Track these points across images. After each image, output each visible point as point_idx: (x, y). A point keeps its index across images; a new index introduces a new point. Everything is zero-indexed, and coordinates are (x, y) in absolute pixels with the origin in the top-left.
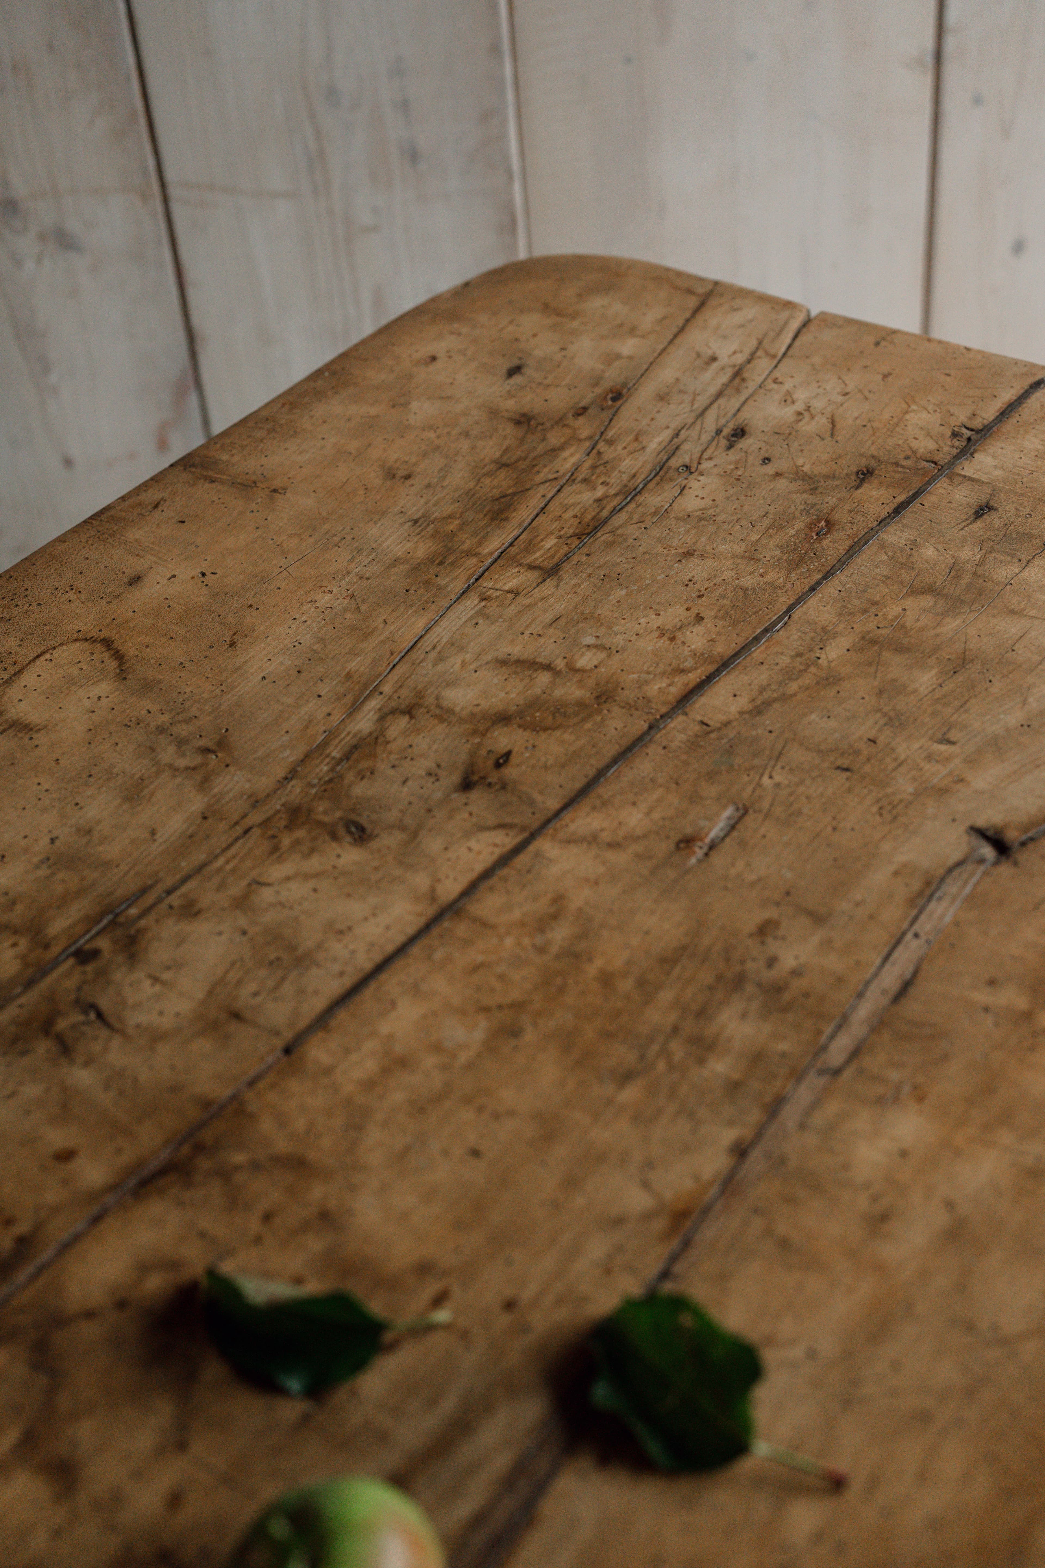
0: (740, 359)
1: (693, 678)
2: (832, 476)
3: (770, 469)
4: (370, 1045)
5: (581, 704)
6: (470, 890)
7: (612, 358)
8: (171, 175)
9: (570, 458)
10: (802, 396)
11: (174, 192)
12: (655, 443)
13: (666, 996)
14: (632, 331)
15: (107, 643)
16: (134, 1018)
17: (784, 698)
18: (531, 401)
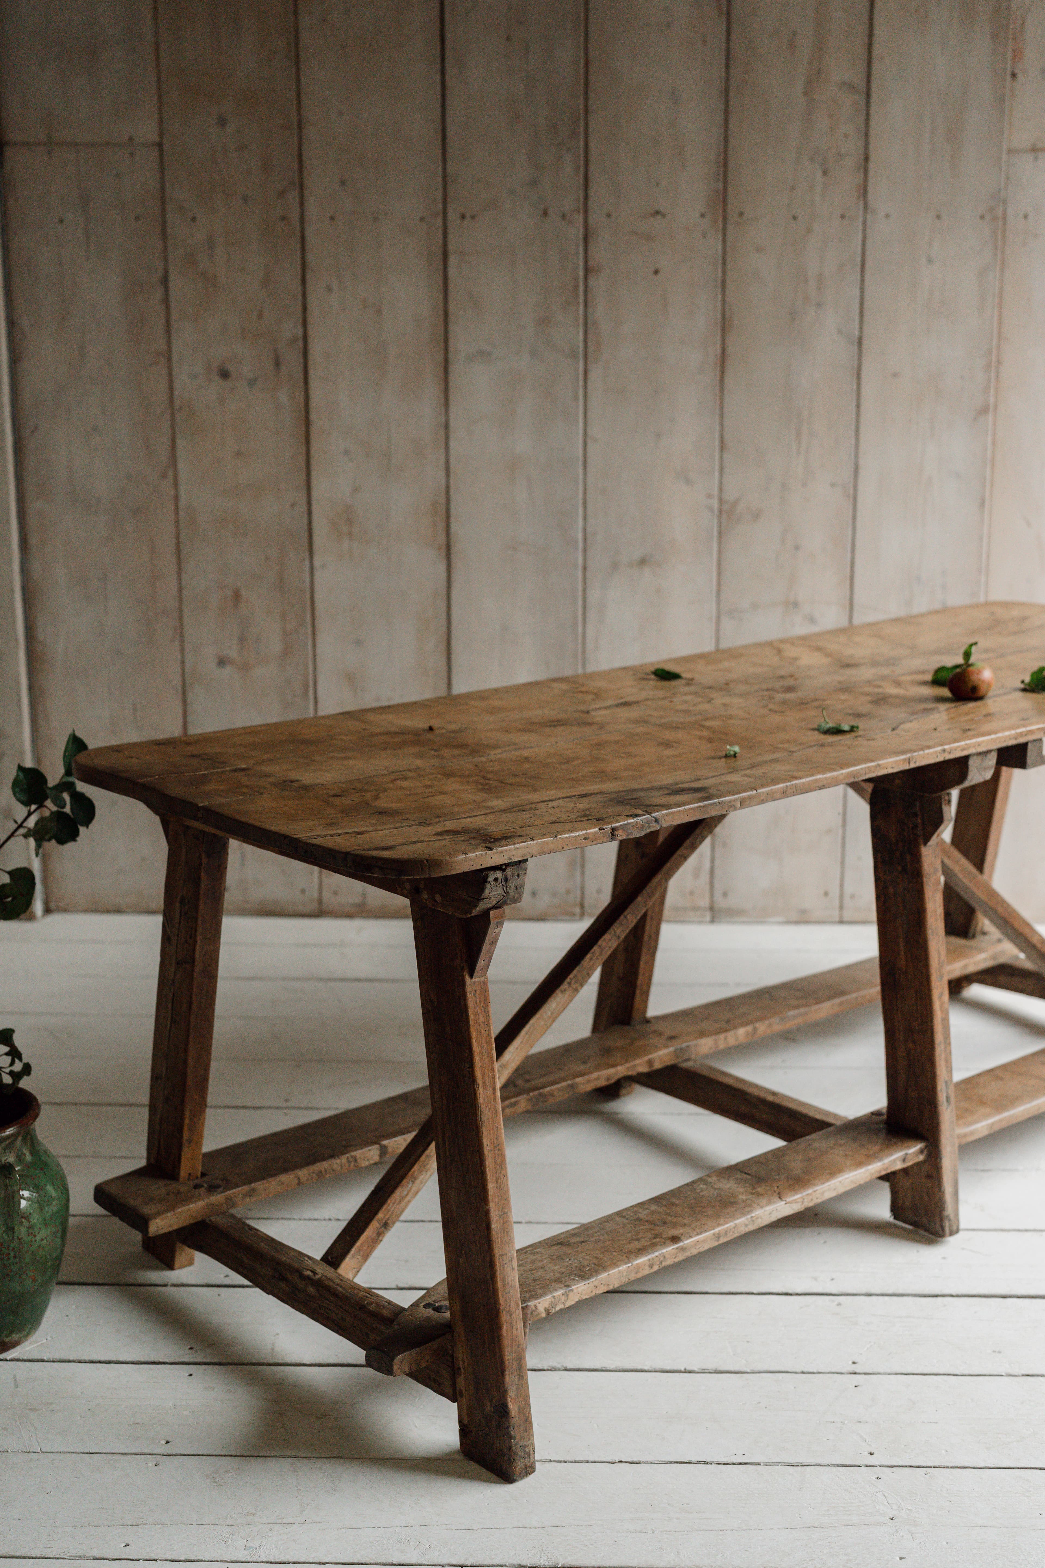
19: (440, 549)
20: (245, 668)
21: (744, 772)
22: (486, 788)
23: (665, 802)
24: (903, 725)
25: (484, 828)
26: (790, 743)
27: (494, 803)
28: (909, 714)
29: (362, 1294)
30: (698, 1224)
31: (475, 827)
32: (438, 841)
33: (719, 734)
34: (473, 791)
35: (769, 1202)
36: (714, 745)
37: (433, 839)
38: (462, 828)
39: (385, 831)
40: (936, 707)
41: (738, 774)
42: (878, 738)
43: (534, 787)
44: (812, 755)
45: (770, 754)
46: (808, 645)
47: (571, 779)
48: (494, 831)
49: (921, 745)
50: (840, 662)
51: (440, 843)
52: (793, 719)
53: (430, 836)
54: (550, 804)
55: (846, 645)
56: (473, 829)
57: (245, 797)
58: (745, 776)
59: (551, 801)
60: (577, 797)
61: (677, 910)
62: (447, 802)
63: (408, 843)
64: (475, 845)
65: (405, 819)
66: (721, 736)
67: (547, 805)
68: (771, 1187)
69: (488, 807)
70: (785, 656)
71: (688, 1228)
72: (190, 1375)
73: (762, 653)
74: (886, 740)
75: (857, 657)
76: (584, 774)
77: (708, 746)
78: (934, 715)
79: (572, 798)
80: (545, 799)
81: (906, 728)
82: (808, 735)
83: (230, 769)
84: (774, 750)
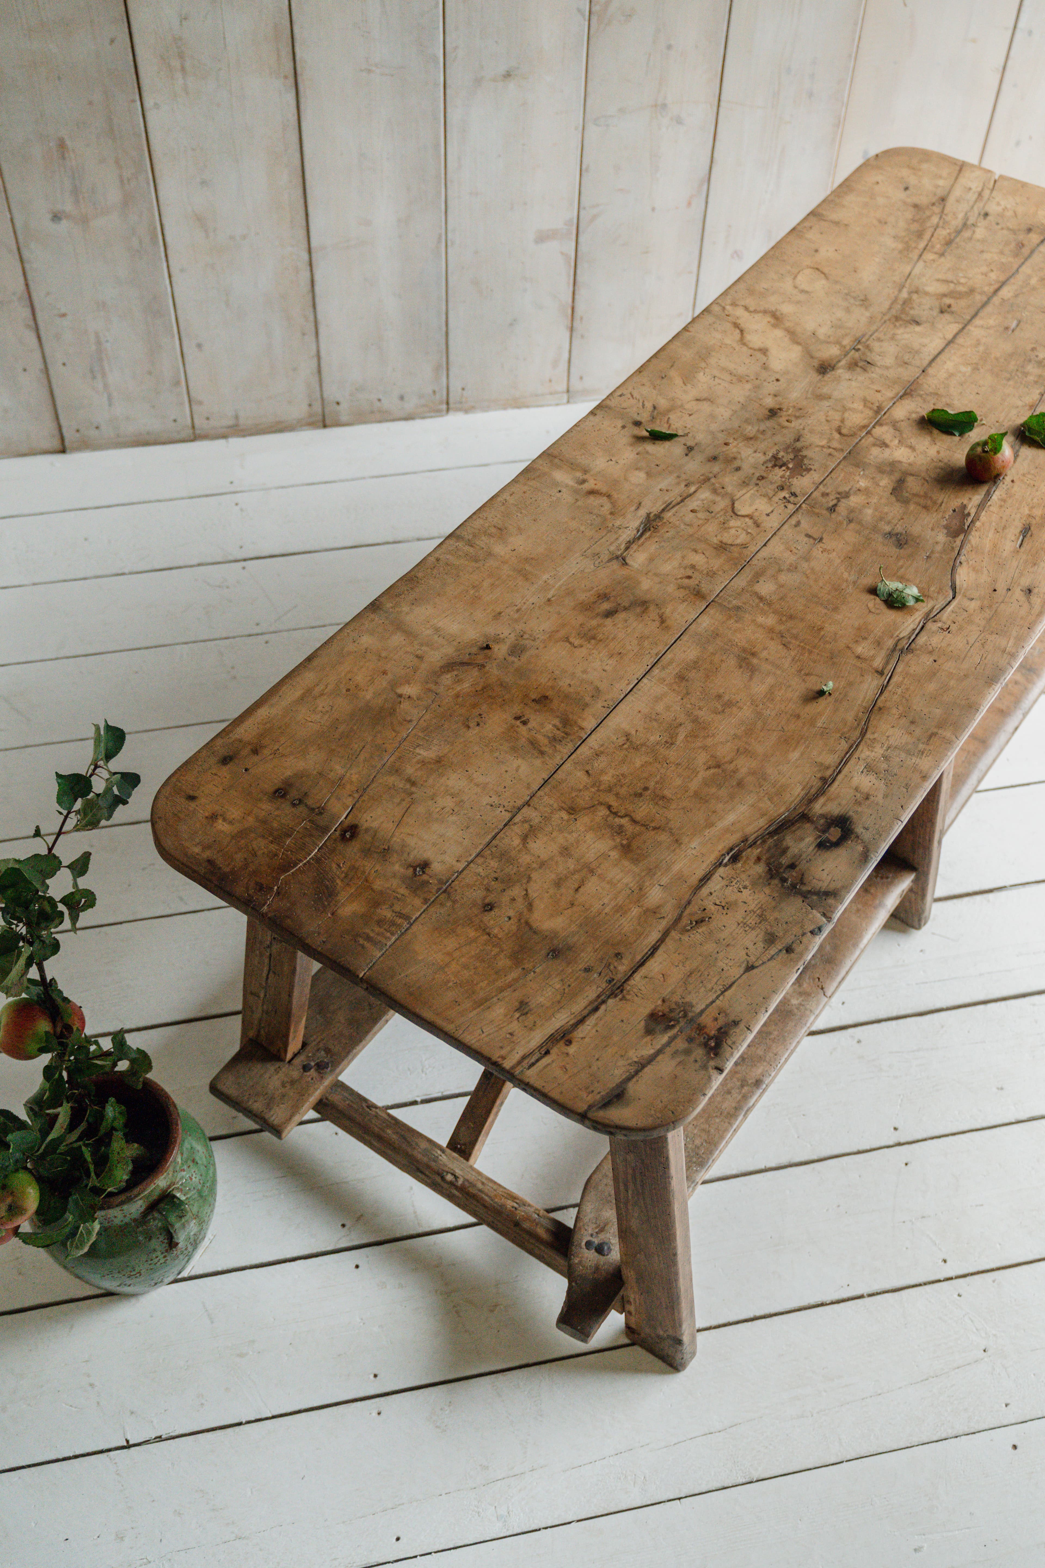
0: (979, 189)
1: (996, 286)
2: (1019, 230)
3: (999, 227)
4: (943, 371)
5: (966, 292)
6: (955, 337)
7: (937, 186)
8: (723, 98)
9: (935, 220)
10: (1003, 203)
11: (722, 104)
12: (961, 216)
13: (1013, 363)
14: (940, 177)
15: (817, 269)
16: (879, 364)
17: (1023, 293)
18: (916, 200)
19: (286, 77)
20: (84, 221)
21: (863, 756)
22: (625, 842)
23: (829, 878)
24: (957, 577)
25: (687, 1000)
26: (865, 638)
27: (655, 895)
28: (948, 535)
29: (510, 1204)
30: (771, 1055)
31: (676, 998)
32: (660, 1058)
33: (784, 619)
34: (617, 857)
35: (818, 1004)
36: (793, 653)
37: (652, 1051)
38: (664, 1001)
39: (587, 1023)
40: (964, 507)
41: (860, 762)
42: (949, 623)
43: (671, 829)
44: (907, 689)
45: (861, 682)
46: (762, 309)
47: (696, 794)
48: (702, 1011)
49: (1004, 651)
50: (812, 357)
51: (666, 1066)
52: (839, 561)
53: (645, 1040)
54: (712, 891)
55: (798, 302)
56: (676, 1003)
57: (396, 936)
58: (869, 768)
59: (708, 879)
60: (729, 860)
61: (536, 395)
62: (606, 901)
63: (632, 1069)
64: (705, 1067)
65: (587, 970)
66: (789, 624)
67: (711, 894)
68: (814, 979)
69: (654, 912)
70: (751, 345)
71: (765, 1064)
72: (357, 1267)
73: (728, 341)
74: (961, 629)
75: (822, 337)
76: (702, 774)
77: (789, 659)
78: (974, 538)
79: (726, 865)
80: (700, 873)
81: (965, 586)
82: (873, 610)
83: (335, 830)
84: (858, 664)
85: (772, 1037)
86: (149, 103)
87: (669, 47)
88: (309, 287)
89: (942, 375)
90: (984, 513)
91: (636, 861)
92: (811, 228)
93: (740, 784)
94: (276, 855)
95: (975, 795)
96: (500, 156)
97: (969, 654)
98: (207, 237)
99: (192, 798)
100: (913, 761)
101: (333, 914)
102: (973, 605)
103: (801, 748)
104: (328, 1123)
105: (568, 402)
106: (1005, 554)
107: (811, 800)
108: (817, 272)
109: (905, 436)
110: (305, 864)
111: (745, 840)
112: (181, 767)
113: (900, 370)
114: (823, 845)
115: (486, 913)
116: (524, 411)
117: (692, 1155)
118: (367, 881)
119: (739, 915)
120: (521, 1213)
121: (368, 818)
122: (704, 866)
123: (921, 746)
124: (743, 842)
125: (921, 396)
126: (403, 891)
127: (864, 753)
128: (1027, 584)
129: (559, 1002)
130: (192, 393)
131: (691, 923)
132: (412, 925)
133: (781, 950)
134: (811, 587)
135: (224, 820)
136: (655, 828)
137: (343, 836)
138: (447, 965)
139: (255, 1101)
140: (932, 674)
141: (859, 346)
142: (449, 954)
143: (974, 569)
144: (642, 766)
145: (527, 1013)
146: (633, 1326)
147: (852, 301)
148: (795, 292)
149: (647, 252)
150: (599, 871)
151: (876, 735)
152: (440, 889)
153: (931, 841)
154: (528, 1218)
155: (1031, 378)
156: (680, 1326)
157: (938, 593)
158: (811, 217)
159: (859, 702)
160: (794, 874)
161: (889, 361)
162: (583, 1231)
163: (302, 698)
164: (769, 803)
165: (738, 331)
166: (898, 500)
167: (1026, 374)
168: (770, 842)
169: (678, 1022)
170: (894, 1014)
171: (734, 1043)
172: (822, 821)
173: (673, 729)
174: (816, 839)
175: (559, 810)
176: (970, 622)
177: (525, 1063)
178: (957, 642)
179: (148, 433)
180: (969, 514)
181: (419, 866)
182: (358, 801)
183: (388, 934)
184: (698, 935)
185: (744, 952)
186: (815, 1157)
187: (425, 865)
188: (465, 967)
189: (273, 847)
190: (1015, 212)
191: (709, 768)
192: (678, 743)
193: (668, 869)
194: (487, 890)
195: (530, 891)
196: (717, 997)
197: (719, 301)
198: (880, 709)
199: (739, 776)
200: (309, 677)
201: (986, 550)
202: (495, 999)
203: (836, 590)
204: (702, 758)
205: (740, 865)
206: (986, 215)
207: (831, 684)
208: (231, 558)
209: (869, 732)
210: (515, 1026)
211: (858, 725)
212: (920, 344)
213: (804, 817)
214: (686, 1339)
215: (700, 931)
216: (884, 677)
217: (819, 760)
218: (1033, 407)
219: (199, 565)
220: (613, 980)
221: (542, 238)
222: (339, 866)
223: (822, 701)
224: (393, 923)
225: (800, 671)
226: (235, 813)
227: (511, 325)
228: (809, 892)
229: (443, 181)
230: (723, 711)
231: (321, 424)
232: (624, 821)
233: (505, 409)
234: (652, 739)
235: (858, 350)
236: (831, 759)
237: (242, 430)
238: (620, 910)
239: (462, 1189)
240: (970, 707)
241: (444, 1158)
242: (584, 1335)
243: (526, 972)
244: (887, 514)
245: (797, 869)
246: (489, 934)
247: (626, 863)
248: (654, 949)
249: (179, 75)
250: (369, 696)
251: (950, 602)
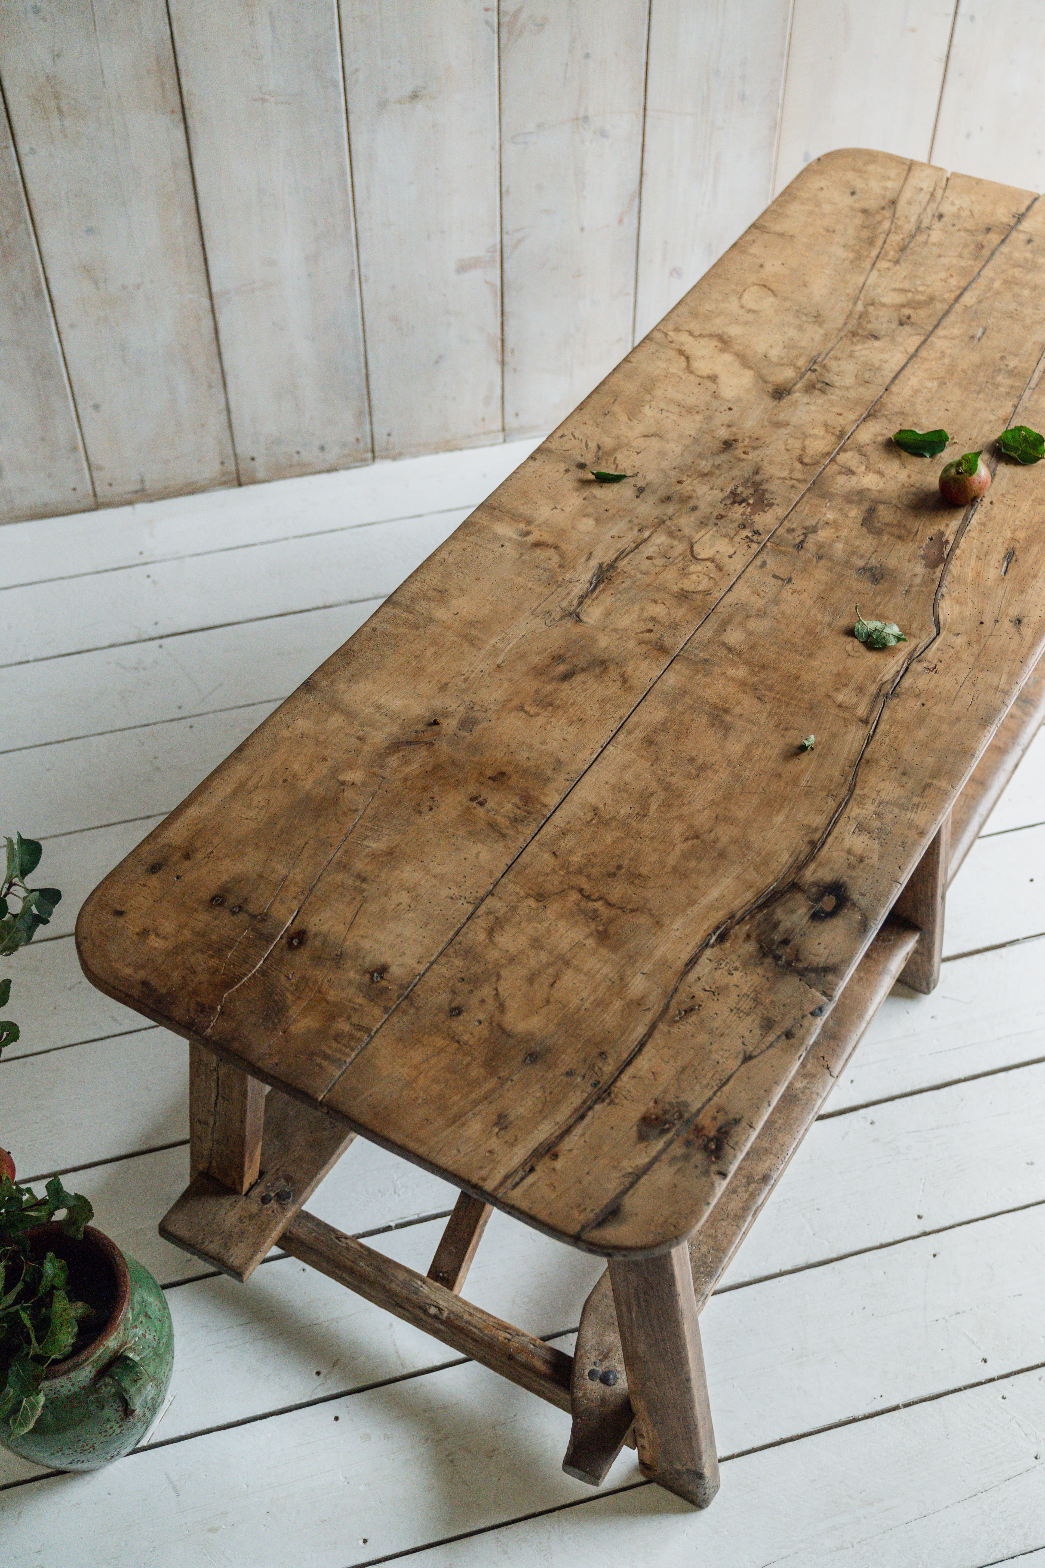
0: (931, 189)
1: (958, 292)
2: (977, 230)
3: (956, 228)
4: (908, 387)
5: (925, 301)
6: (917, 350)
7: (886, 189)
8: (648, 105)
9: (886, 225)
10: (957, 202)
11: (648, 113)
12: (913, 219)
13: (981, 374)
14: (889, 178)
15: (765, 286)
16: (838, 384)
17: (986, 298)
18: (864, 204)
19: (173, 112)
21: (853, 814)
22: (601, 928)
23: (826, 952)
24: (940, 611)
25: (681, 1099)
26: (846, 685)
27: (638, 985)
28: (926, 566)
29: (502, 1335)
30: (777, 1146)
31: (670, 1098)
32: (656, 1166)
33: (756, 669)
34: (593, 945)
35: (824, 1087)
36: (769, 707)
37: (647, 1160)
38: (656, 1102)
39: (574, 1132)
40: (942, 534)
41: (850, 822)
42: (935, 662)
43: (650, 910)
44: (896, 737)
45: (845, 733)
46: (708, 332)
47: (675, 869)
48: (699, 1111)
49: (997, 689)
50: (765, 382)
51: (663, 1175)
52: (812, 602)
53: (639, 1147)
54: (701, 975)
55: (746, 323)
56: (670, 1104)
57: (356, 1051)
58: (861, 828)
59: (695, 963)
60: (716, 940)
61: (469, 437)
62: (584, 994)
63: (627, 1181)
64: (706, 1173)
65: (570, 1074)
66: (762, 675)
67: (699, 979)
68: (818, 1058)
69: (639, 1003)
70: (699, 373)
71: (772, 1157)
72: (336, 1419)
73: (672, 370)
74: (948, 667)
75: (774, 359)
76: (680, 847)
77: (765, 714)
78: (955, 568)
79: (713, 946)
80: (685, 957)
81: (949, 620)
82: (852, 653)
83: (281, 938)
84: (841, 714)
85: (777, 1126)
86: (23, 149)
87: (587, 56)
88: (213, 336)
89: (907, 392)
90: (963, 540)
91: (614, 948)
92: (754, 241)
93: (722, 855)
94: (217, 970)
95: (978, 841)
96: (411, 183)
97: (960, 694)
98: (98, 289)
99: (119, 913)
100: (908, 816)
101: (284, 1032)
102: (959, 641)
103: (786, 811)
104: (293, 1259)
105: (505, 441)
106: (989, 583)
107: (800, 866)
108: (765, 289)
109: (871, 461)
110: (250, 978)
111: (732, 917)
112: (106, 879)
113: (861, 389)
114: (818, 916)
115: (454, 1018)
116: (457, 454)
117: (699, 1264)
118: (320, 991)
119: (732, 1000)
120: (515, 1344)
121: (317, 921)
122: (689, 948)
123: (916, 800)
124: (729, 919)
125: (886, 416)
126: (360, 1000)
127: (854, 811)
128: (1016, 614)
129: (541, 1112)
130: (91, 459)
131: (680, 1013)
132: (373, 1037)
133: (779, 1037)
134: (783, 632)
135: (157, 935)
136: (632, 911)
137: (290, 944)
138: (415, 1079)
139: (211, 1242)
140: (921, 720)
141: (815, 367)
142: (416, 1067)
143: (957, 602)
144: (614, 842)
145: (506, 1127)
146: (648, 1461)
147: (804, 318)
148: (742, 312)
149: (579, 276)
150: (575, 962)
151: (866, 791)
152: (401, 995)
153: (933, 896)
154: (522, 1350)
155: (1002, 389)
156: (700, 1458)
157: (921, 630)
158: (753, 230)
159: (845, 756)
160: (788, 950)
161: (849, 380)
162: (585, 1359)
163: (235, 793)
164: (755, 873)
165: (683, 358)
166: (870, 532)
167: (997, 386)
168: (759, 916)
169: (674, 1124)
170: (909, 1089)
171: (736, 1143)
172: (814, 890)
173: (644, 798)
174: (809, 909)
175: (527, 897)
176: (958, 659)
177: (508, 1184)
178: (945, 683)
179: (46, 505)
180: (947, 542)
181: (376, 971)
182: (304, 903)
183: (347, 1050)
184: (688, 1026)
185: (740, 1041)
186: (834, 1256)
187: (382, 970)
188: (436, 1080)
189: (213, 962)
190: (971, 212)
191: (686, 840)
192: (651, 814)
193: (650, 955)
194: (454, 992)
195: (500, 990)
196: (715, 1093)
197: (661, 327)
198: (868, 761)
199: (719, 846)
200: (241, 769)
201: (970, 579)
202: (470, 1114)
203: (810, 634)
204: (678, 829)
205: (728, 944)
206: (941, 216)
207: (812, 738)
208: (146, 636)
209: (857, 788)
210: (494, 1143)
211: (846, 780)
212: (881, 360)
213: (795, 887)
214: (707, 1472)
215: (690, 1021)
216: (869, 726)
217: (806, 822)
218: (1007, 420)
219: (112, 646)
220: (599, 1082)
221: (464, 267)
222: (288, 977)
223: (805, 758)
224: (351, 1037)
225: (778, 726)
226: (168, 927)
227: (437, 362)
228: (806, 969)
229: (352, 213)
230: (698, 775)
231: (235, 483)
232: (598, 905)
233: (437, 453)
234: (622, 811)
235: (815, 371)
236: (819, 820)
237: (149, 495)
238: (602, 1004)
239: (448, 1322)
240: (965, 752)
241: (425, 1290)
242: (594, 1477)
243: (502, 1081)
244: (859, 547)
245: (791, 943)
246: (458, 1042)
247: (603, 951)
248: (642, 1045)
249: (55, 116)
250: (308, 785)
251: (934, 639)
